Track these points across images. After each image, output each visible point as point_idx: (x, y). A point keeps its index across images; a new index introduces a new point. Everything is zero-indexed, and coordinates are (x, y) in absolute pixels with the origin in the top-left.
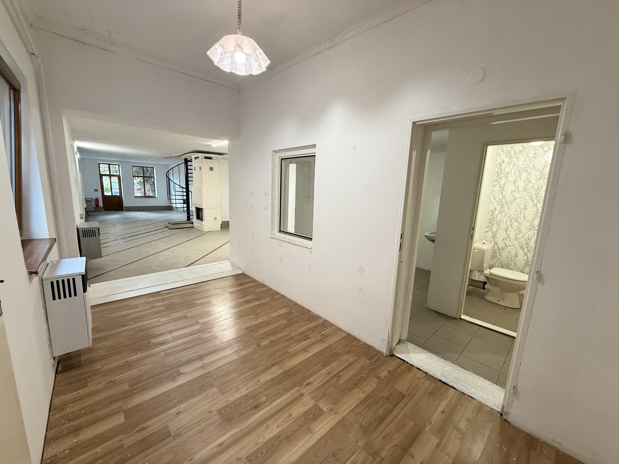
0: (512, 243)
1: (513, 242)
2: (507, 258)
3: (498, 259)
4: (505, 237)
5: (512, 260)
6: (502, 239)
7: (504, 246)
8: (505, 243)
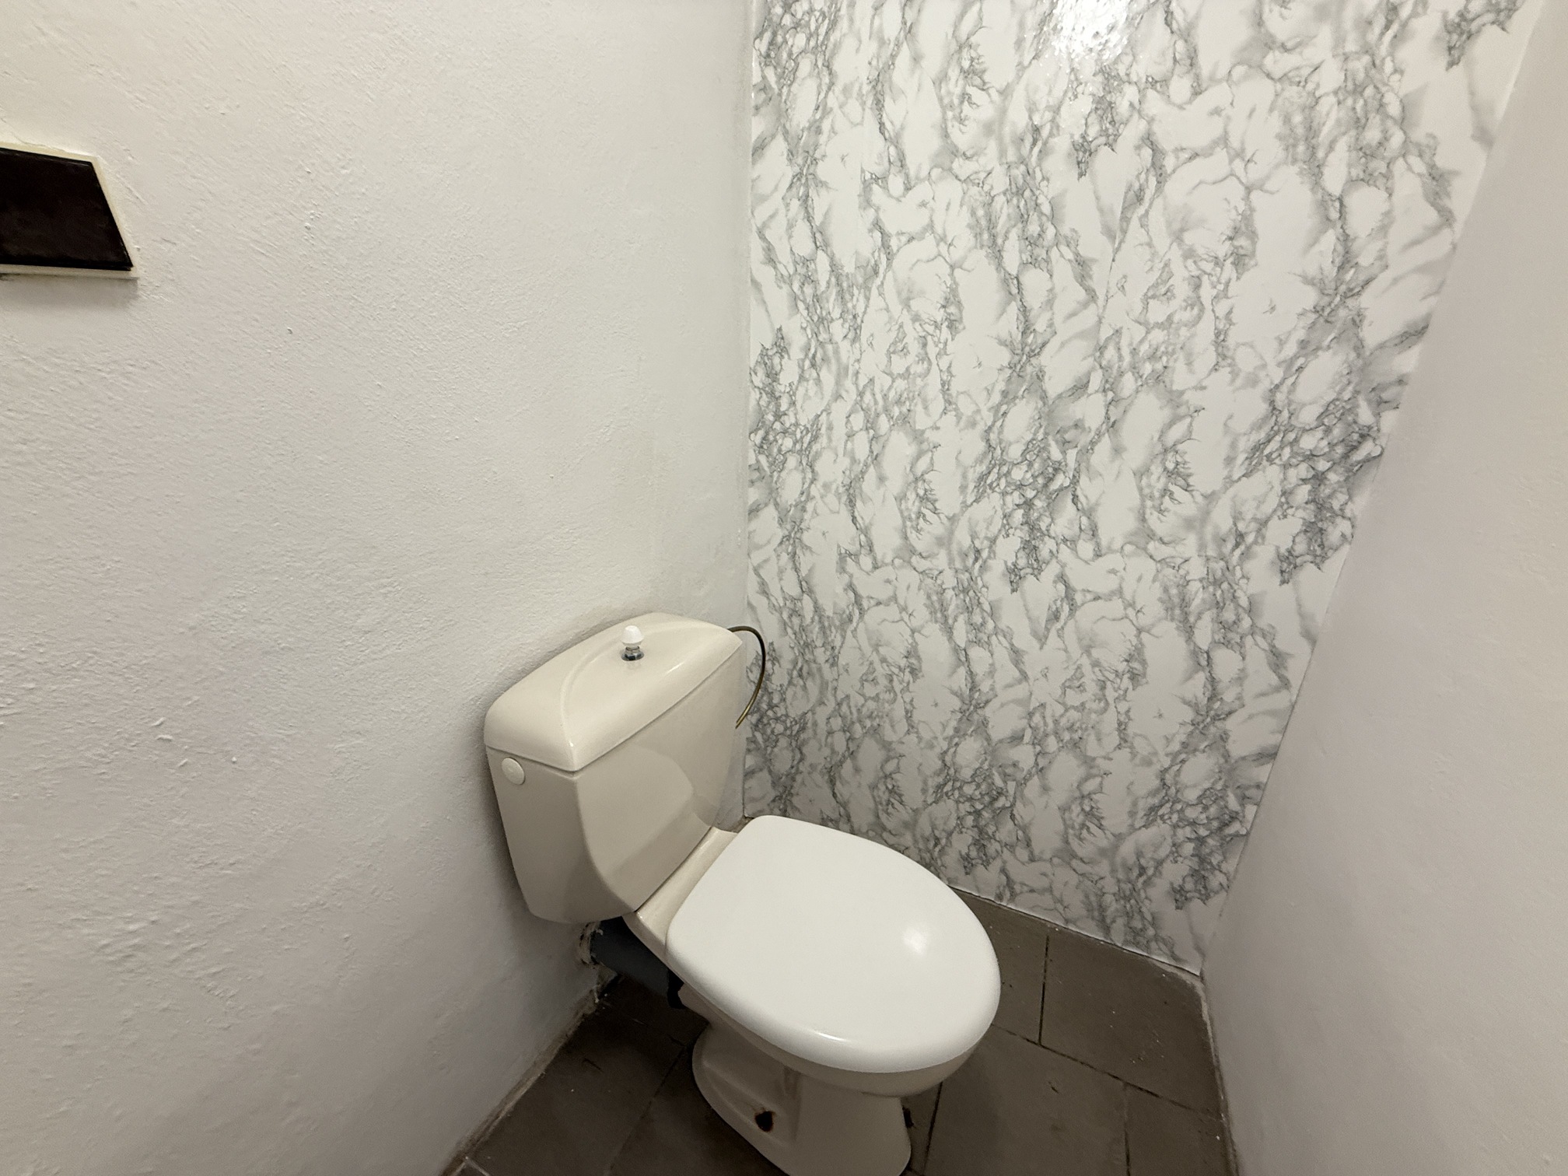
0: (888, 581)
1: (893, 577)
2: (868, 678)
3: (824, 686)
4: (847, 545)
5: (891, 690)
6: (835, 557)
7: (845, 600)
8: (851, 587)
